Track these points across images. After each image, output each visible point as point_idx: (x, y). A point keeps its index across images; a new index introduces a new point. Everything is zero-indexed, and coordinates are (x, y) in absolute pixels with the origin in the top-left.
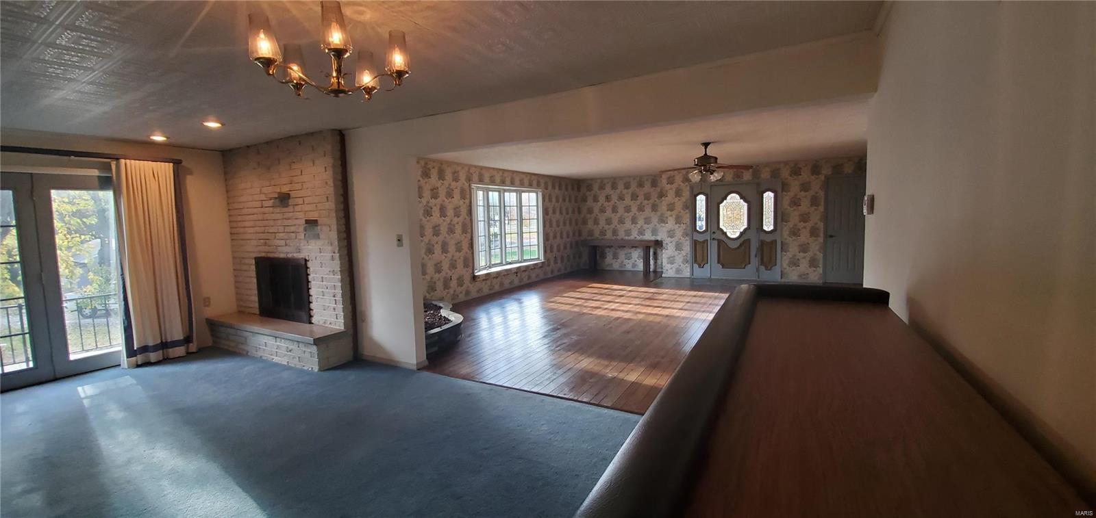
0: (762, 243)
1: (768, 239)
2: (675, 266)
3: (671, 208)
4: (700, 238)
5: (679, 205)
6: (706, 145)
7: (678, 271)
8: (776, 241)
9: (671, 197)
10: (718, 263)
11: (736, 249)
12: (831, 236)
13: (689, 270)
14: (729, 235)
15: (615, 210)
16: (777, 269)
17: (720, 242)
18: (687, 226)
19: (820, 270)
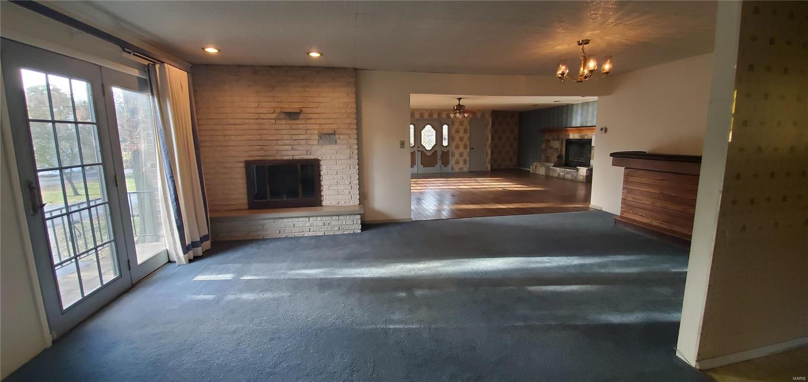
0: (443, 152)
1: (445, 150)
4: (412, 150)
6: (459, 99)
8: (449, 151)
10: (421, 164)
11: (431, 156)
12: (473, 149)
14: (426, 148)
17: (422, 152)
19: (468, 165)
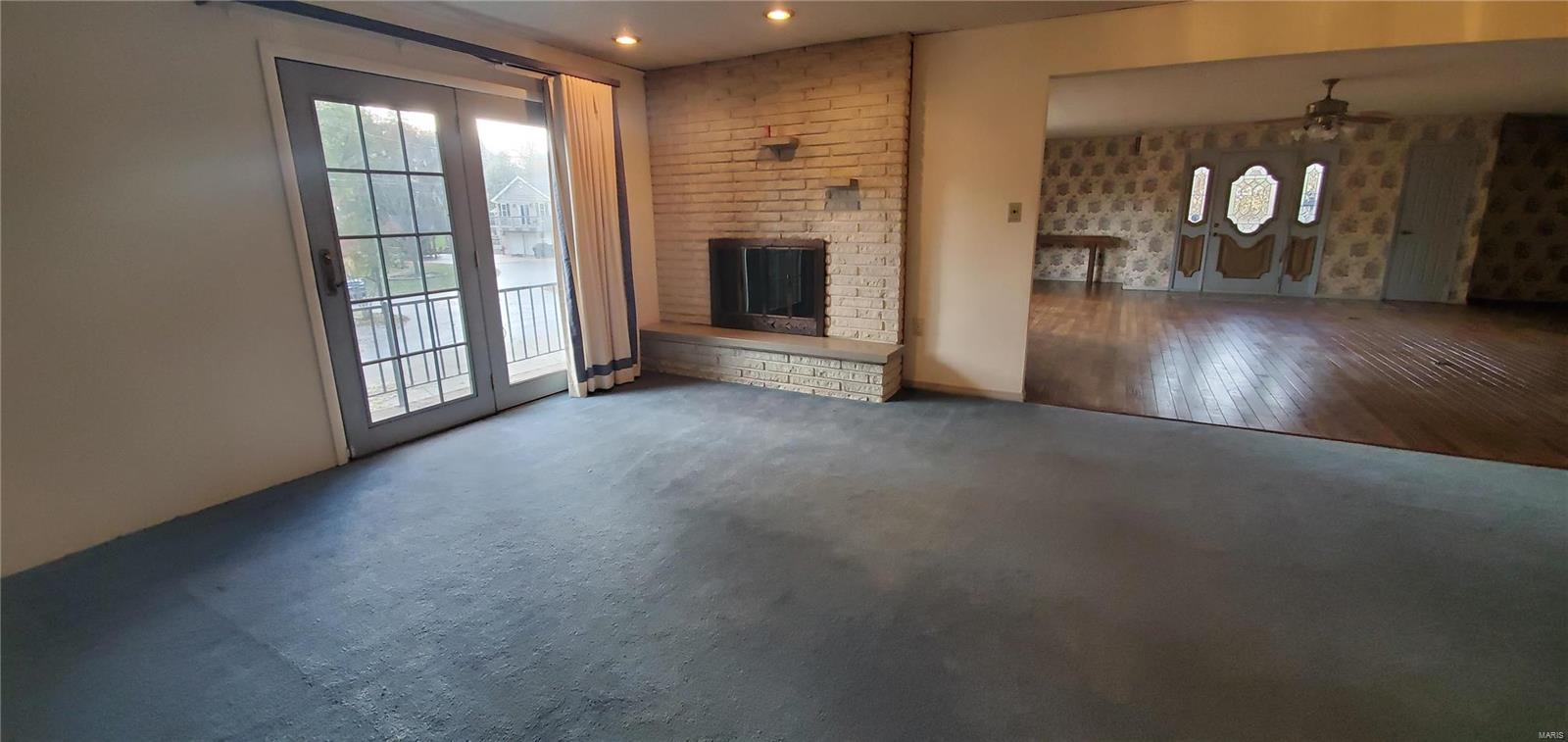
0: (1294, 242)
1: (1305, 235)
2: (1147, 273)
3: (1150, 186)
4: (1192, 233)
5: (1163, 184)
6: (1332, 83)
7: (1149, 281)
8: (1316, 238)
9: (1152, 171)
10: (1218, 269)
11: (1249, 249)
12: (1405, 233)
13: (1168, 280)
14: (1240, 228)
16: (1311, 282)
17: (1225, 240)
18: (1173, 216)
19: (1380, 282)
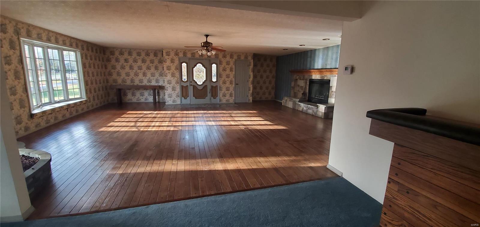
0: (212, 87)
1: (214, 85)
2: (172, 99)
3: (169, 68)
4: (185, 85)
5: (173, 68)
6: (207, 36)
7: (174, 101)
8: (217, 86)
9: (168, 63)
10: (194, 96)
11: (201, 90)
12: (237, 84)
13: (180, 101)
14: (198, 83)
15: (131, 67)
16: (218, 98)
17: (194, 87)
18: (178, 79)
19: (233, 98)
